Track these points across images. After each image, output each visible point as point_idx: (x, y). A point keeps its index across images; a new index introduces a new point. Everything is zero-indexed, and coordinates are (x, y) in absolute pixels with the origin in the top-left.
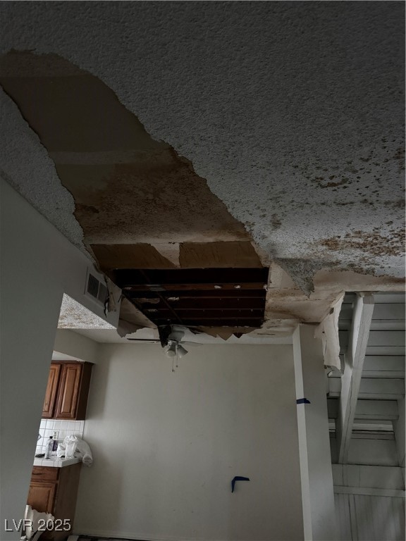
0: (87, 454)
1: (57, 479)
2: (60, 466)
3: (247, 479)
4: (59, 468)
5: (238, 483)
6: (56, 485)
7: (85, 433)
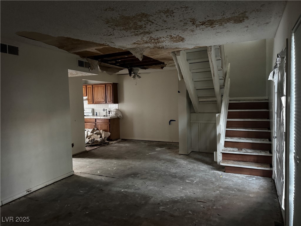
0: (120, 115)
1: (109, 122)
2: (109, 118)
3: (175, 121)
4: (109, 119)
5: (172, 122)
6: (109, 124)
7: (119, 108)
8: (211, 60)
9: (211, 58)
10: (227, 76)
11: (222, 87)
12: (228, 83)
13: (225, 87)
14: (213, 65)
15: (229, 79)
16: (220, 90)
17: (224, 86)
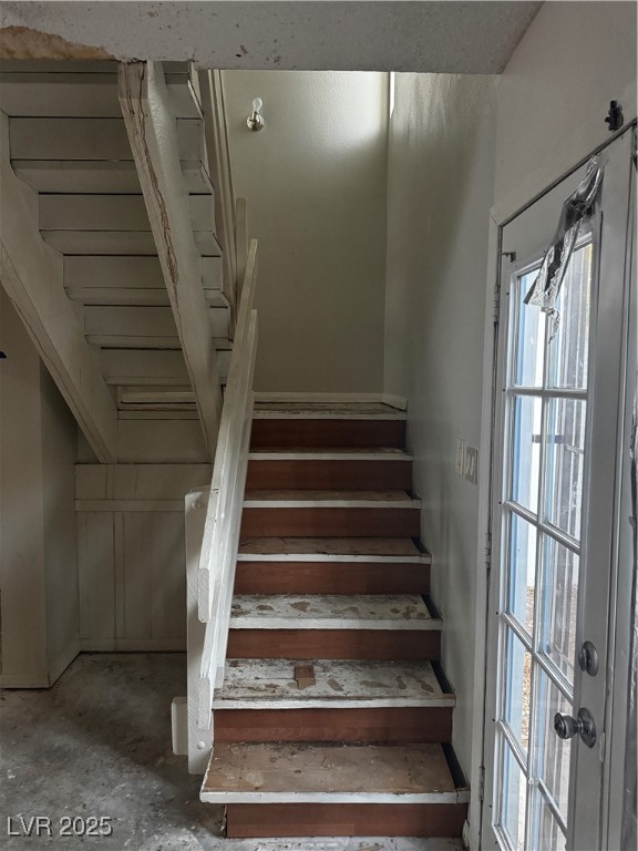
8: (151, 169)
9: (147, 151)
10: (246, 294)
11: (222, 344)
12: (247, 325)
13: (235, 346)
14: (162, 206)
15: (255, 312)
16: (211, 361)
17: (232, 341)
